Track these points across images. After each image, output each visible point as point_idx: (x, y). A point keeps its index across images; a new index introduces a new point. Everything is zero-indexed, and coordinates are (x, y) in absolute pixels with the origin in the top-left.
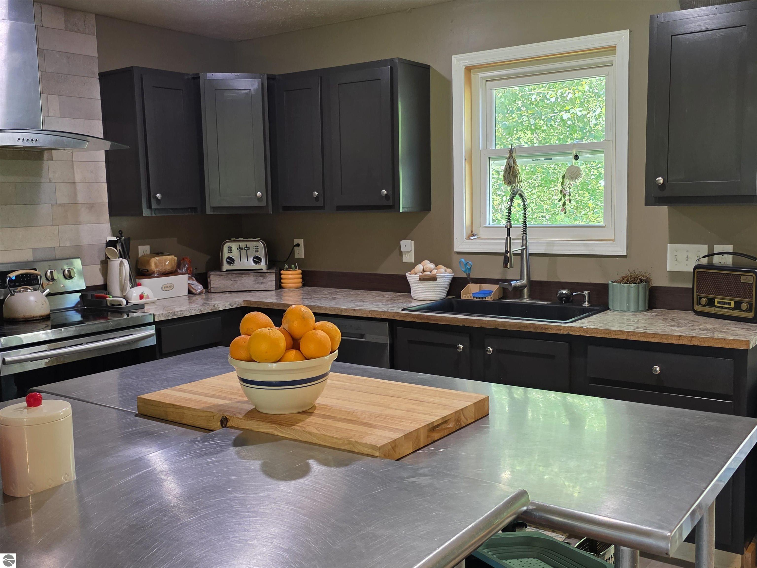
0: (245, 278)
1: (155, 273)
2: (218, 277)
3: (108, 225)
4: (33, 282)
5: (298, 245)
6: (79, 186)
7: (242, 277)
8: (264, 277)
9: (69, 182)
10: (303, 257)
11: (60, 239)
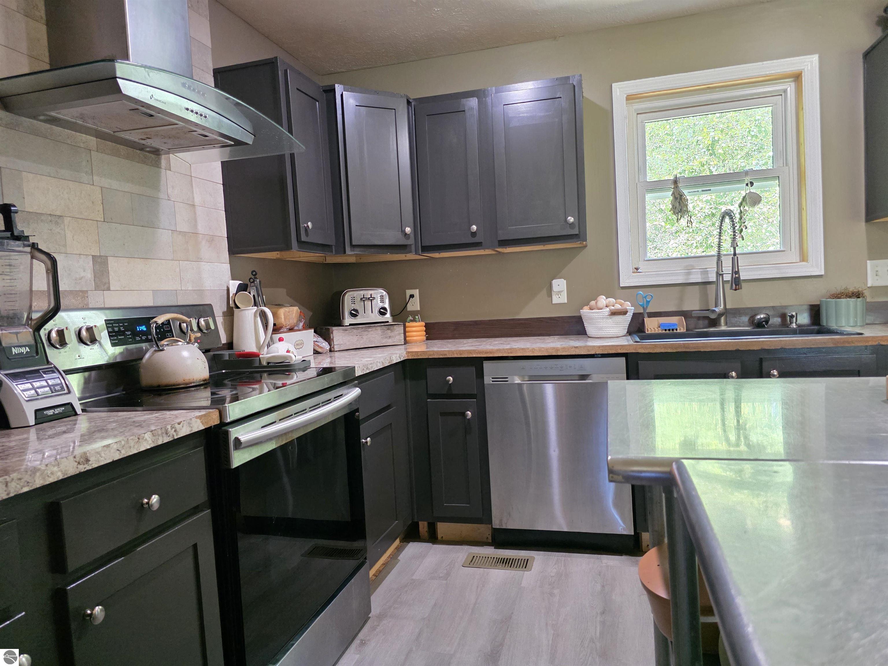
0: (372, 332)
1: (284, 327)
2: (343, 333)
3: (228, 266)
4: (168, 335)
5: (412, 296)
6: (199, 211)
7: (369, 332)
8: (392, 331)
9: (188, 203)
10: (419, 309)
11: (182, 279)
